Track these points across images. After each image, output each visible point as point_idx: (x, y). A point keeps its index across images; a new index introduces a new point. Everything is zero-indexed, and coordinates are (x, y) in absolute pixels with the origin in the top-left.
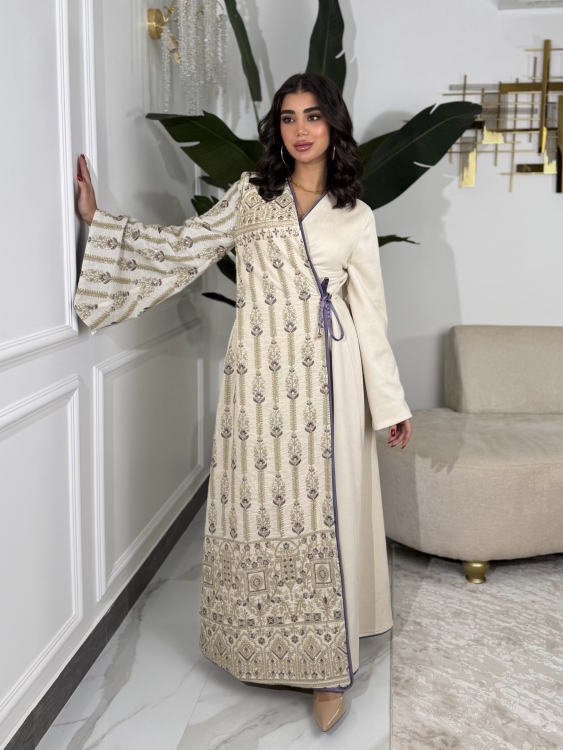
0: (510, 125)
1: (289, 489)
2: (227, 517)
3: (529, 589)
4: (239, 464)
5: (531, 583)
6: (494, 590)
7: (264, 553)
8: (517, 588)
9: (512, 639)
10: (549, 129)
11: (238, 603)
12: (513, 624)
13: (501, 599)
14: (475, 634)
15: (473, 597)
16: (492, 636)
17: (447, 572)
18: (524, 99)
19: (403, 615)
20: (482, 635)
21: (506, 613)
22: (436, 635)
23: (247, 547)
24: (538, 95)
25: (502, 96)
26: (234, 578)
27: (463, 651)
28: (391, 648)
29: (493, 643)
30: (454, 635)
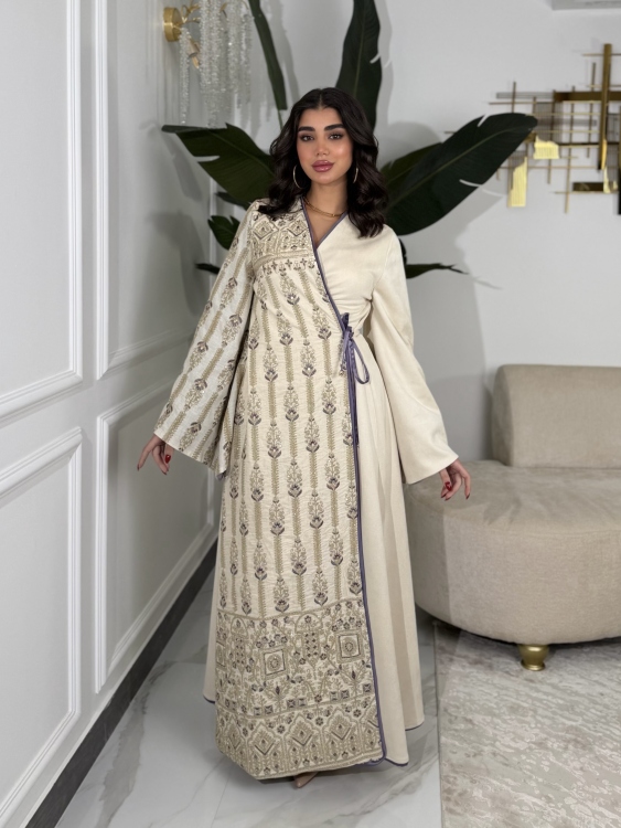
0: (565, 139)
1: (310, 555)
2: (238, 590)
3: (596, 678)
4: (251, 527)
5: (597, 671)
6: (555, 680)
7: (283, 630)
8: (582, 677)
9: (580, 742)
10: (609, 144)
11: (253, 688)
12: (580, 722)
13: (564, 690)
14: (536, 735)
15: (532, 688)
16: (557, 737)
17: (499, 656)
18: (582, 109)
19: (451, 710)
20: (544, 736)
21: (570, 708)
22: (491, 735)
23: (263, 624)
24: (597, 106)
25: (557, 105)
26: (248, 659)
27: (524, 757)
28: (439, 751)
29: (559, 747)
30: (513, 736)
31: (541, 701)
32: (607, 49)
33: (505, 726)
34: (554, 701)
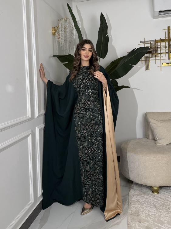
18: (163, 44)
25: (156, 43)
30: (148, 211)
31: (157, 202)
32: (169, 27)
33: (146, 208)
34: (161, 202)
